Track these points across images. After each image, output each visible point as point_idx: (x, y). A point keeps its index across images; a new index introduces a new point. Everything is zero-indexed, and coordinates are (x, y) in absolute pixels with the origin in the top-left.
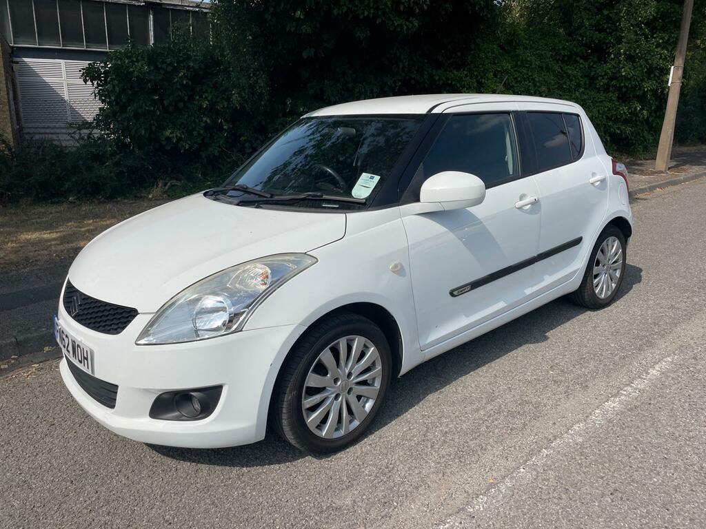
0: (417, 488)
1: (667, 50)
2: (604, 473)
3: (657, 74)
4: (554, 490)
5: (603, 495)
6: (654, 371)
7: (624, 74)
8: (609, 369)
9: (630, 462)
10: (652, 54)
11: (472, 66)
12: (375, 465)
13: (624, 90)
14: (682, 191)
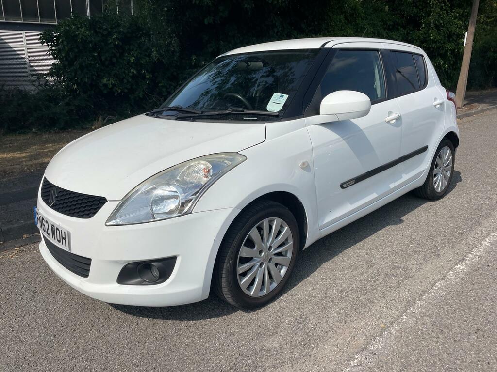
0: (327, 333)
1: (462, 21)
2: (467, 317)
3: (455, 39)
4: (433, 331)
5: (470, 334)
6: (486, 243)
7: (432, 38)
8: (452, 242)
9: (484, 309)
10: (452, 24)
11: (326, 31)
12: (292, 316)
13: (432, 50)
14: (475, 120)
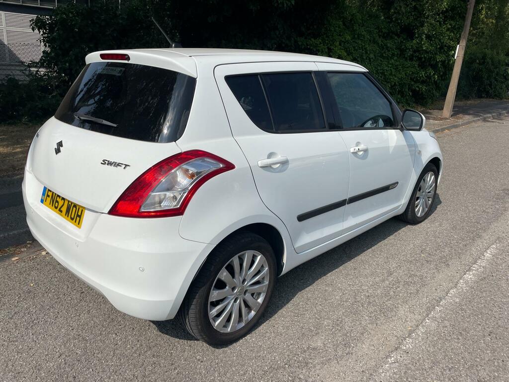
0: (362, 334)
2: (480, 322)
3: (446, 50)
4: (453, 334)
5: (484, 336)
6: (488, 255)
7: (424, 48)
8: (458, 253)
9: (494, 314)
10: (444, 35)
12: (329, 318)
13: (423, 59)
14: (462, 132)
